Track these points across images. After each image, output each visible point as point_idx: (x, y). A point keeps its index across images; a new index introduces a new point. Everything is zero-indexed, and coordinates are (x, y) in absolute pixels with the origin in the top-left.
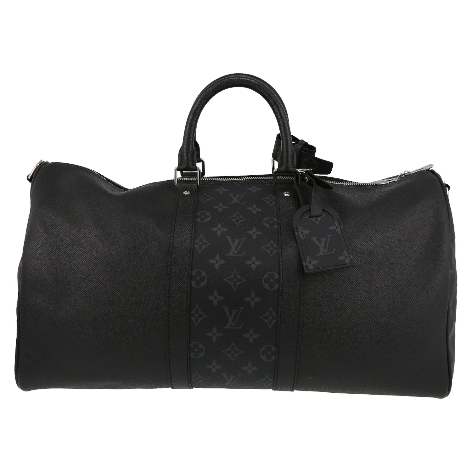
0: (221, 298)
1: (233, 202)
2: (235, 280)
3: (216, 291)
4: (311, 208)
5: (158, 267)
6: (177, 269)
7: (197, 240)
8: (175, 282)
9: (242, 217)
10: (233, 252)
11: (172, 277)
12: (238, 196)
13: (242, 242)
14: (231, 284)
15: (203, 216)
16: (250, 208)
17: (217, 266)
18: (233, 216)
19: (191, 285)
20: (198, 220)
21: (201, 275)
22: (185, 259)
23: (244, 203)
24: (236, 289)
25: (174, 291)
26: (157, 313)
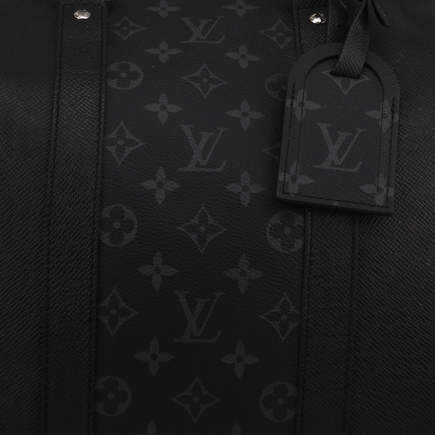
0: (170, 271)
1: (192, 40)
2: (202, 229)
3: (158, 254)
4: (341, 51)
5: (21, 199)
6: (67, 204)
7: (113, 135)
8: (63, 234)
9: (216, 77)
10: (198, 163)
11: (54, 223)
12: (203, 23)
13: (218, 139)
14: (194, 237)
15: (124, 75)
16: (231, 55)
17: (160, 197)
18: (194, 74)
19: (100, 241)
20: (113, 84)
21: (123, 217)
22: (85, 180)
23: (219, 42)
24: (204, 249)
25: (60, 255)
26: (20, 309)
